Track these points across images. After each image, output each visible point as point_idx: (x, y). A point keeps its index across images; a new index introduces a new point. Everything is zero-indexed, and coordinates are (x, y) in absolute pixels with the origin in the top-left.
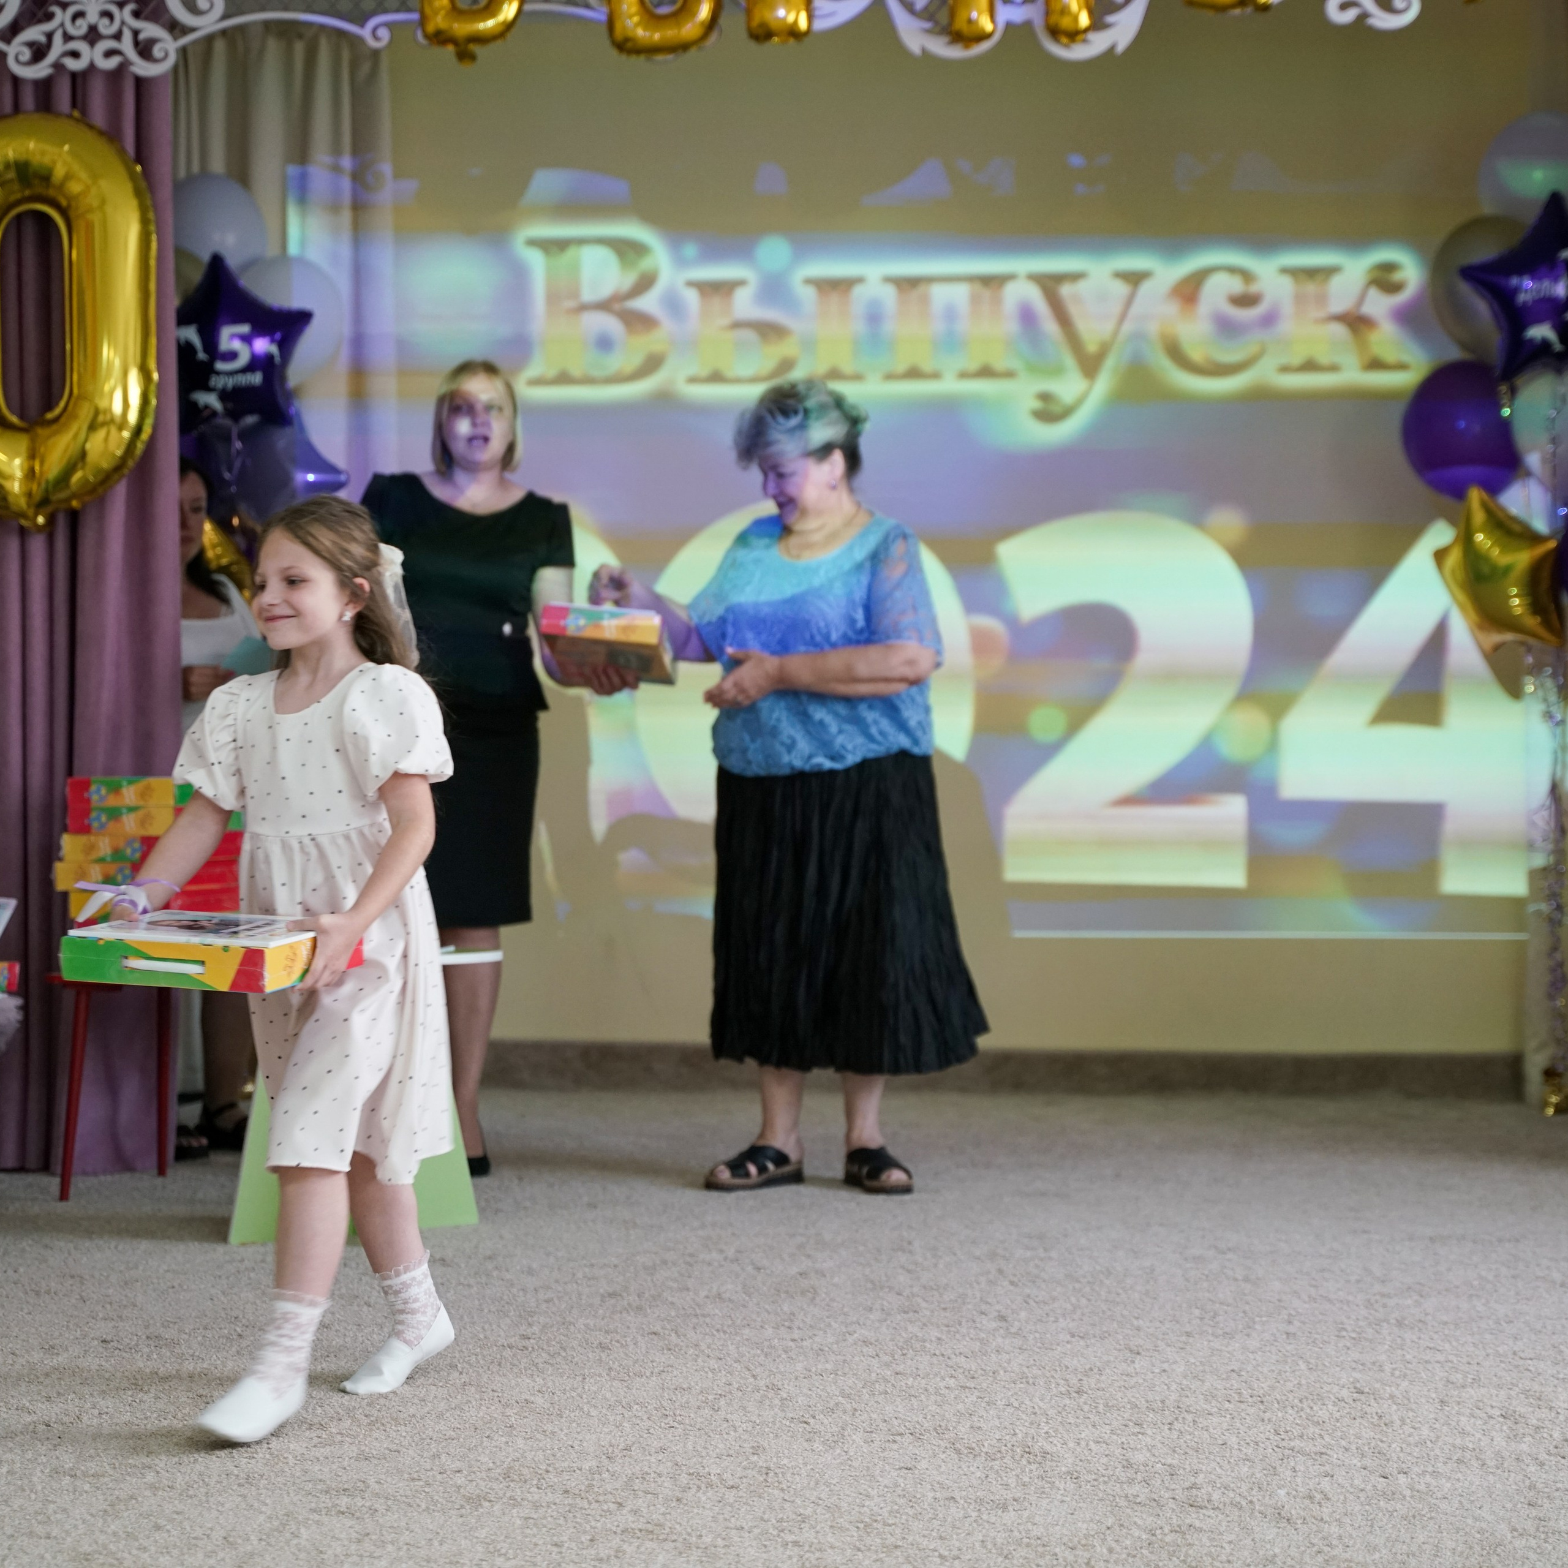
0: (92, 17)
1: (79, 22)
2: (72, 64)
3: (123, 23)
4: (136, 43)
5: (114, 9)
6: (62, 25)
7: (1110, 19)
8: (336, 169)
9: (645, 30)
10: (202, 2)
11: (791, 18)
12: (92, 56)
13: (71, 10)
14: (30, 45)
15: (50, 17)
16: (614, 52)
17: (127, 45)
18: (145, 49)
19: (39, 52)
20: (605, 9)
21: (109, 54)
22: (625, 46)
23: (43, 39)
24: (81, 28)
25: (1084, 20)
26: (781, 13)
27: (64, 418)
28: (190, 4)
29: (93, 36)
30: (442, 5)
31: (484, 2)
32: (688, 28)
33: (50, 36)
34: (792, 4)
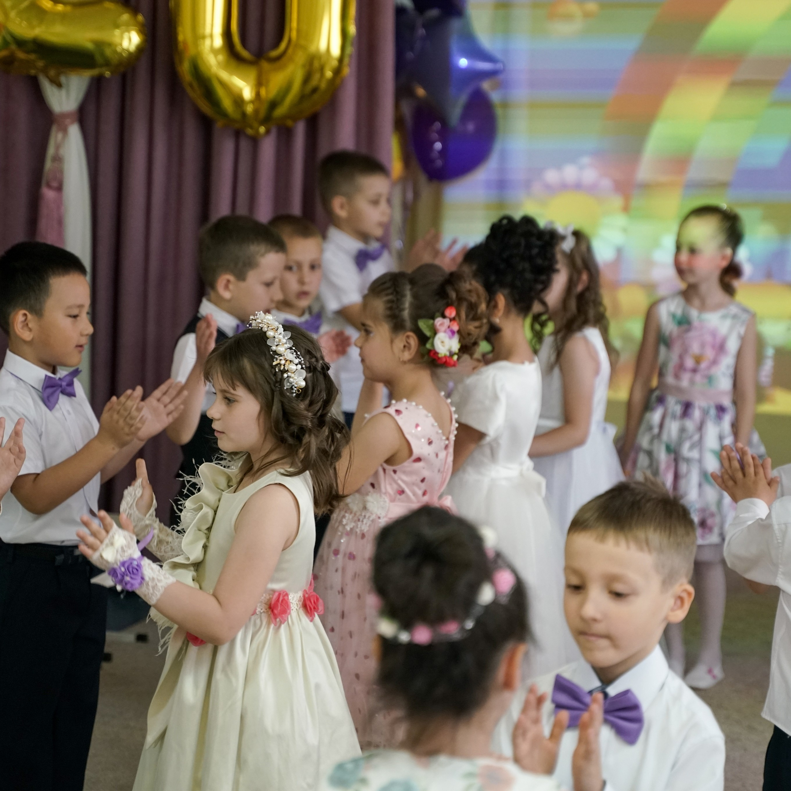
27: (284, 59)
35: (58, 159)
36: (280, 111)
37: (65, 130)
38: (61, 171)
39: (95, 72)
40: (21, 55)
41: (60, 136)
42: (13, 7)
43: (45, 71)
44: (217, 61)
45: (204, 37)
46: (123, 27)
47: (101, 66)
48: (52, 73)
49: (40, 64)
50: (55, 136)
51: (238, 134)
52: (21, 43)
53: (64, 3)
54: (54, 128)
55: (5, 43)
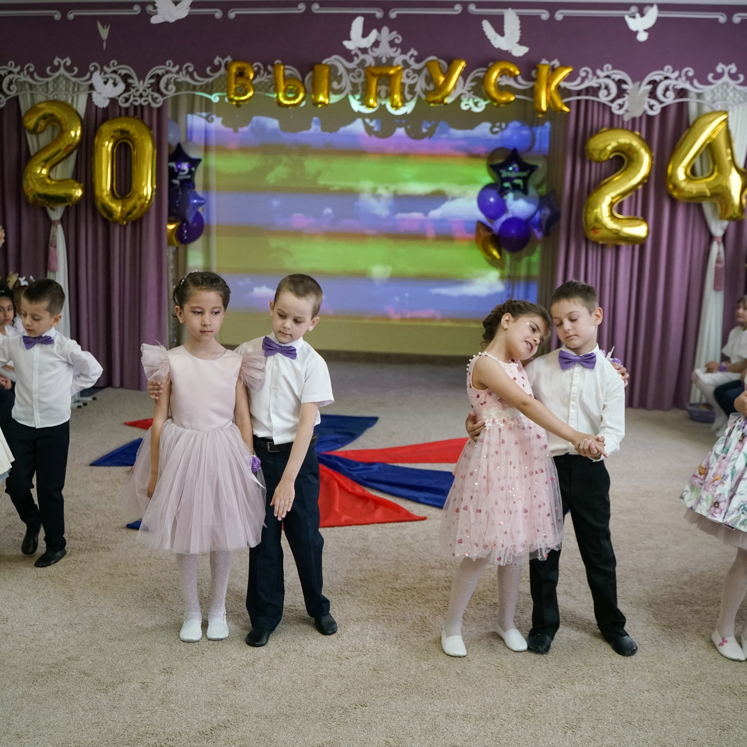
0: (141, 91)
1: (137, 92)
2: (136, 104)
3: (149, 94)
4: (152, 98)
5: (147, 89)
6: (133, 93)
7: (407, 104)
8: (201, 116)
9: (286, 101)
10: (170, 87)
11: (324, 101)
12: (141, 101)
13: (135, 89)
14: (125, 98)
15: (130, 91)
16: (277, 106)
17: (150, 98)
18: (154, 100)
19: (127, 100)
20: (276, 95)
21: (145, 101)
22: (280, 104)
23: (128, 96)
24: (138, 94)
25: (400, 104)
26: (321, 98)
27: (131, 197)
28: (166, 88)
29: (141, 96)
30: (233, 91)
31: (244, 91)
32: (297, 101)
33: (130, 96)
34: (324, 97)
35: (54, 236)
36: (131, 216)
37: (56, 226)
38: (55, 241)
39: (66, 204)
40: (40, 199)
41: (55, 228)
42: (37, 183)
43: (49, 205)
45: (104, 191)
46: (76, 188)
47: (69, 202)
48: (51, 205)
49: (47, 202)
50: (53, 229)
52: (40, 195)
53: (55, 181)
54: (53, 226)
55: (34, 196)
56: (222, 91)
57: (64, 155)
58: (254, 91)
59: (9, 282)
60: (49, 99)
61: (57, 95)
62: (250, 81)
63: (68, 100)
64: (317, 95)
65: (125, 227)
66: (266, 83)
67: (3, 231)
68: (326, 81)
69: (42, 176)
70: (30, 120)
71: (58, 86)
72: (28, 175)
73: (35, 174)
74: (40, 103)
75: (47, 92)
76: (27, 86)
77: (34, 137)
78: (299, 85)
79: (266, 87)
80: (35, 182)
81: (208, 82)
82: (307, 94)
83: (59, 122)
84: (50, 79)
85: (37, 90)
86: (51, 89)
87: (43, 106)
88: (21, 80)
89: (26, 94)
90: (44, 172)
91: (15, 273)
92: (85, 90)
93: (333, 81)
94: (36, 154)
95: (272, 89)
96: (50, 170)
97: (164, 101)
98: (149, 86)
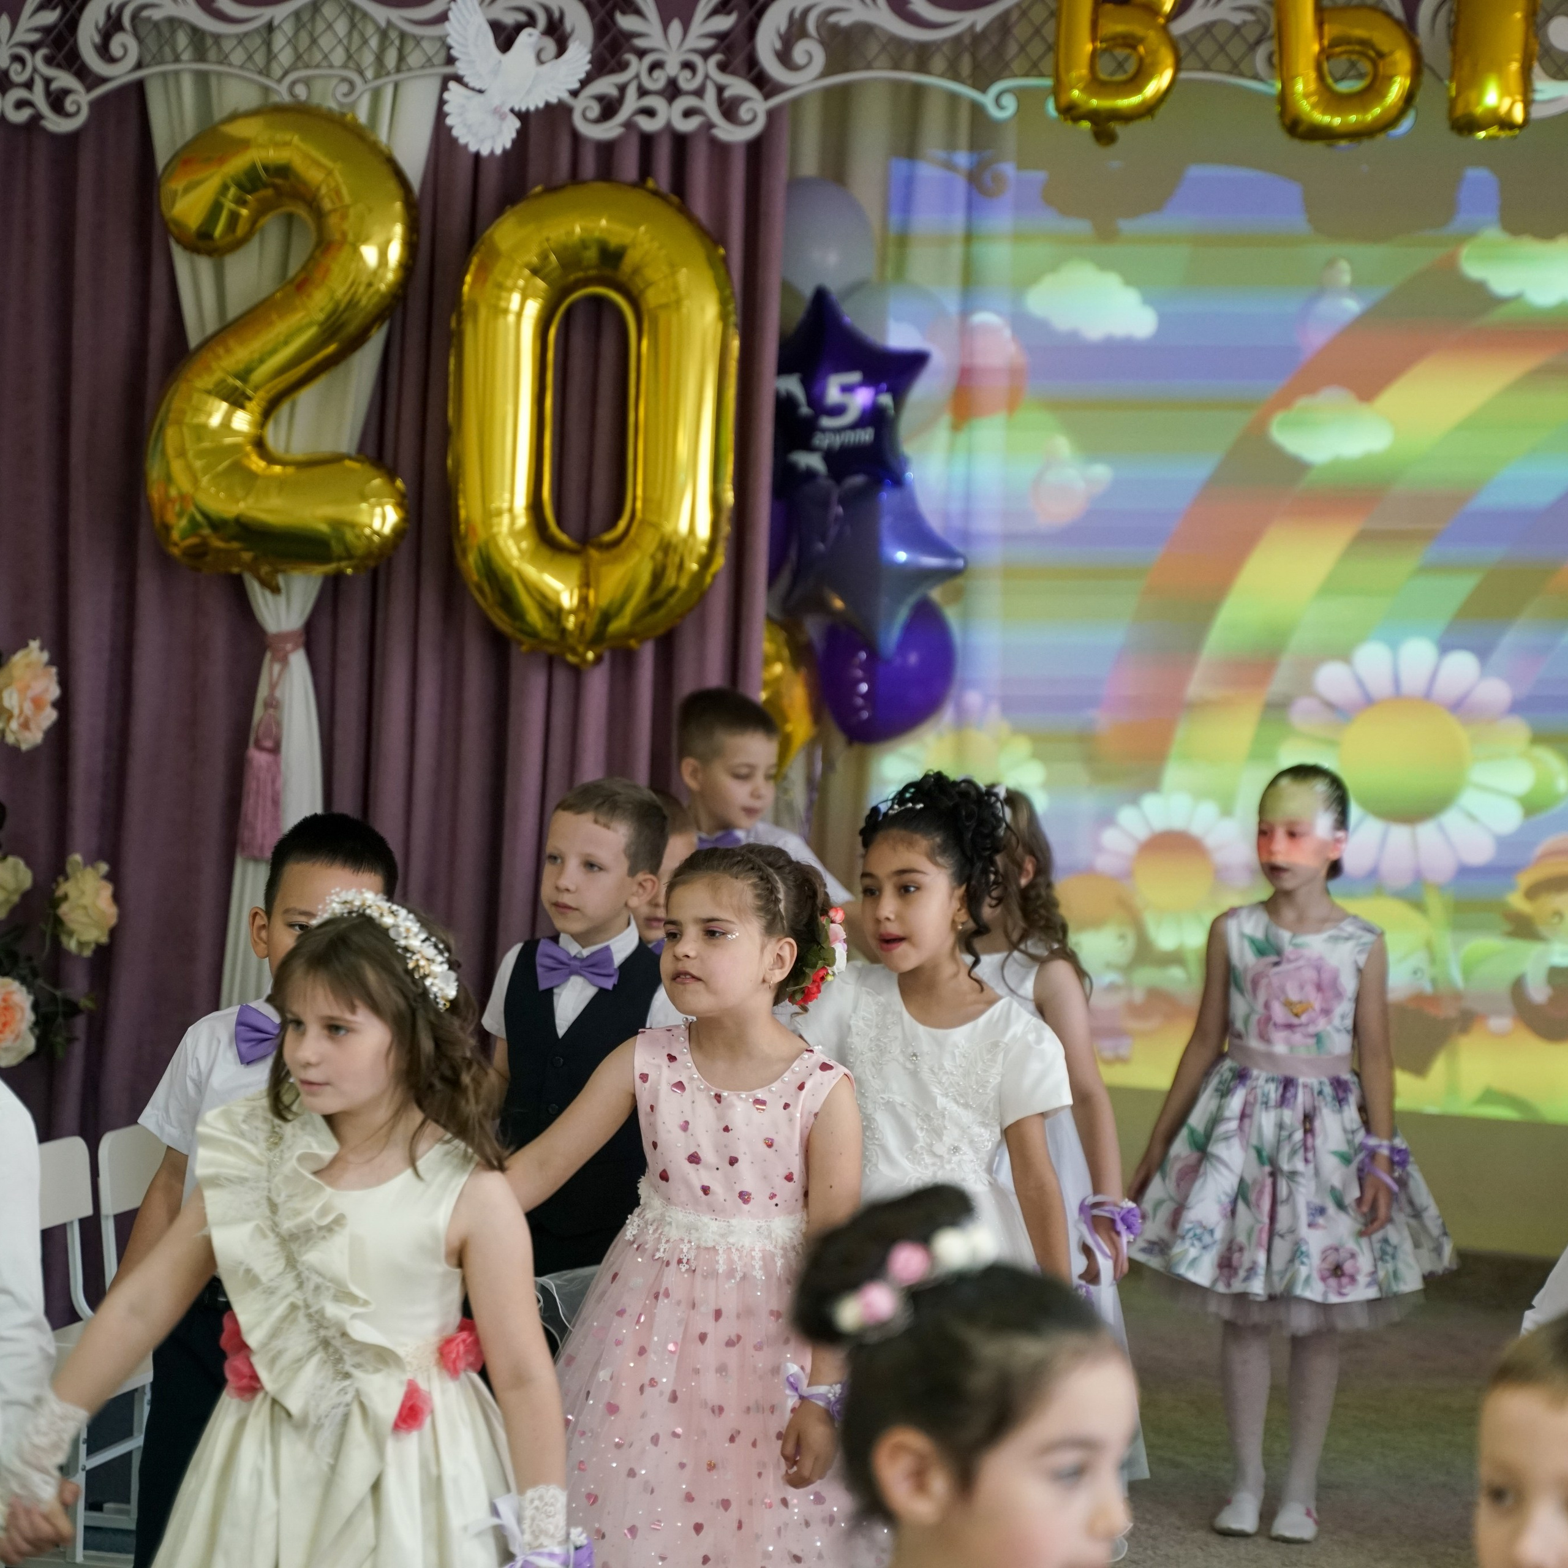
0: (672, 68)
1: (657, 73)
2: (647, 125)
3: (707, 77)
4: (721, 101)
5: (697, 60)
6: (637, 76)
8: (950, 167)
9: (1324, 113)
10: (799, 53)
11: (1504, 109)
12: (670, 115)
13: (649, 59)
14: (600, 99)
15: (623, 66)
16: (1283, 135)
17: (709, 104)
18: (729, 109)
19: (609, 108)
20: (1279, 86)
21: (688, 113)
23: (614, 92)
24: (658, 81)
26: (1492, 97)
27: (624, 545)
28: (784, 57)
29: (672, 91)
30: (1081, 71)
31: (1131, 67)
32: (1377, 111)
33: (622, 89)
34: (1505, 92)
35: (273, 704)
36: (615, 626)
37: (284, 661)
38: (279, 724)
39: (330, 568)
40: (217, 543)
41: (277, 668)
42: (206, 470)
43: (253, 567)
44: (520, 550)
45: (499, 513)
46: (373, 500)
47: (340, 559)
48: (265, 569)
49: (247, 556)
50: (270, 670)
51: (551, 662)
52: (217, 525)
53: (283, 463)
54: (268, 656)
55: (194, 525)
56: (1034, 70)
57: (332, 348)
58: (1177, 69)
59: (65, 897)
60: (275, 99)
61: (307, 82)
62: (1161, 21)
63: (353, 106)
64: (1473, 82)
65: (577, 672)
66: (1237, 29)
67: (54, 670)
68: (1518, 15)
69: (229, 440)
70: (187, 190)
71: (314, 41)
72: (171, 434)
73: (201, 430)
74: (234, 117)
75: (266, 72)
76: (182, 39)
77: (205, 265)
78: (1385, 37)
79: (1236, 49)
80: (198, 464)
81: (972, 27)
82: (1427, 78)
83: (311, 201)
84: (278, 13)
85: (224, 60)
86: (285, 57)
87: (241, 129)
88: (156, 15)
89: (177, 74)
90: (242, 421)
91: (90, 861)
92: (429, 62)
93: (1550, 17)
94: (207, 343)
95: (1261, 53)
96: (268, 412)
97: (771, 114)
98: (709, 43)
